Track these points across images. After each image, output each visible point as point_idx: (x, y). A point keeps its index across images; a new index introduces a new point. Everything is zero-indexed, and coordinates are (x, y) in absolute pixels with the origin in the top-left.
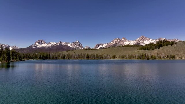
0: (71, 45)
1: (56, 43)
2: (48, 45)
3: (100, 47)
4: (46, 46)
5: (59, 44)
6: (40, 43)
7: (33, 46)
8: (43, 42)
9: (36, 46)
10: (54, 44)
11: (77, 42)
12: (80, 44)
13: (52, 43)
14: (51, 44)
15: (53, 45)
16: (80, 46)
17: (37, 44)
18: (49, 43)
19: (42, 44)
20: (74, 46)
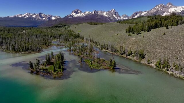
0: (106, 14)
1: (91, 12)
2: (83, 15)
3: (138, 15)
4: (81, 16)
5: (93, 13)
6: (76, 12)
7: (69, 16)
8: (79, 12)
9: (72, 16)
10: (89, 13)
11: (113, 10)
12: (116, 13)
13: (88, 13)
14: (86, 14)
15: (88, 15)
16: (116, 15)
17: (74, 14)
18: (85, 13)
19: (78, 13)
20: (109, 14)
